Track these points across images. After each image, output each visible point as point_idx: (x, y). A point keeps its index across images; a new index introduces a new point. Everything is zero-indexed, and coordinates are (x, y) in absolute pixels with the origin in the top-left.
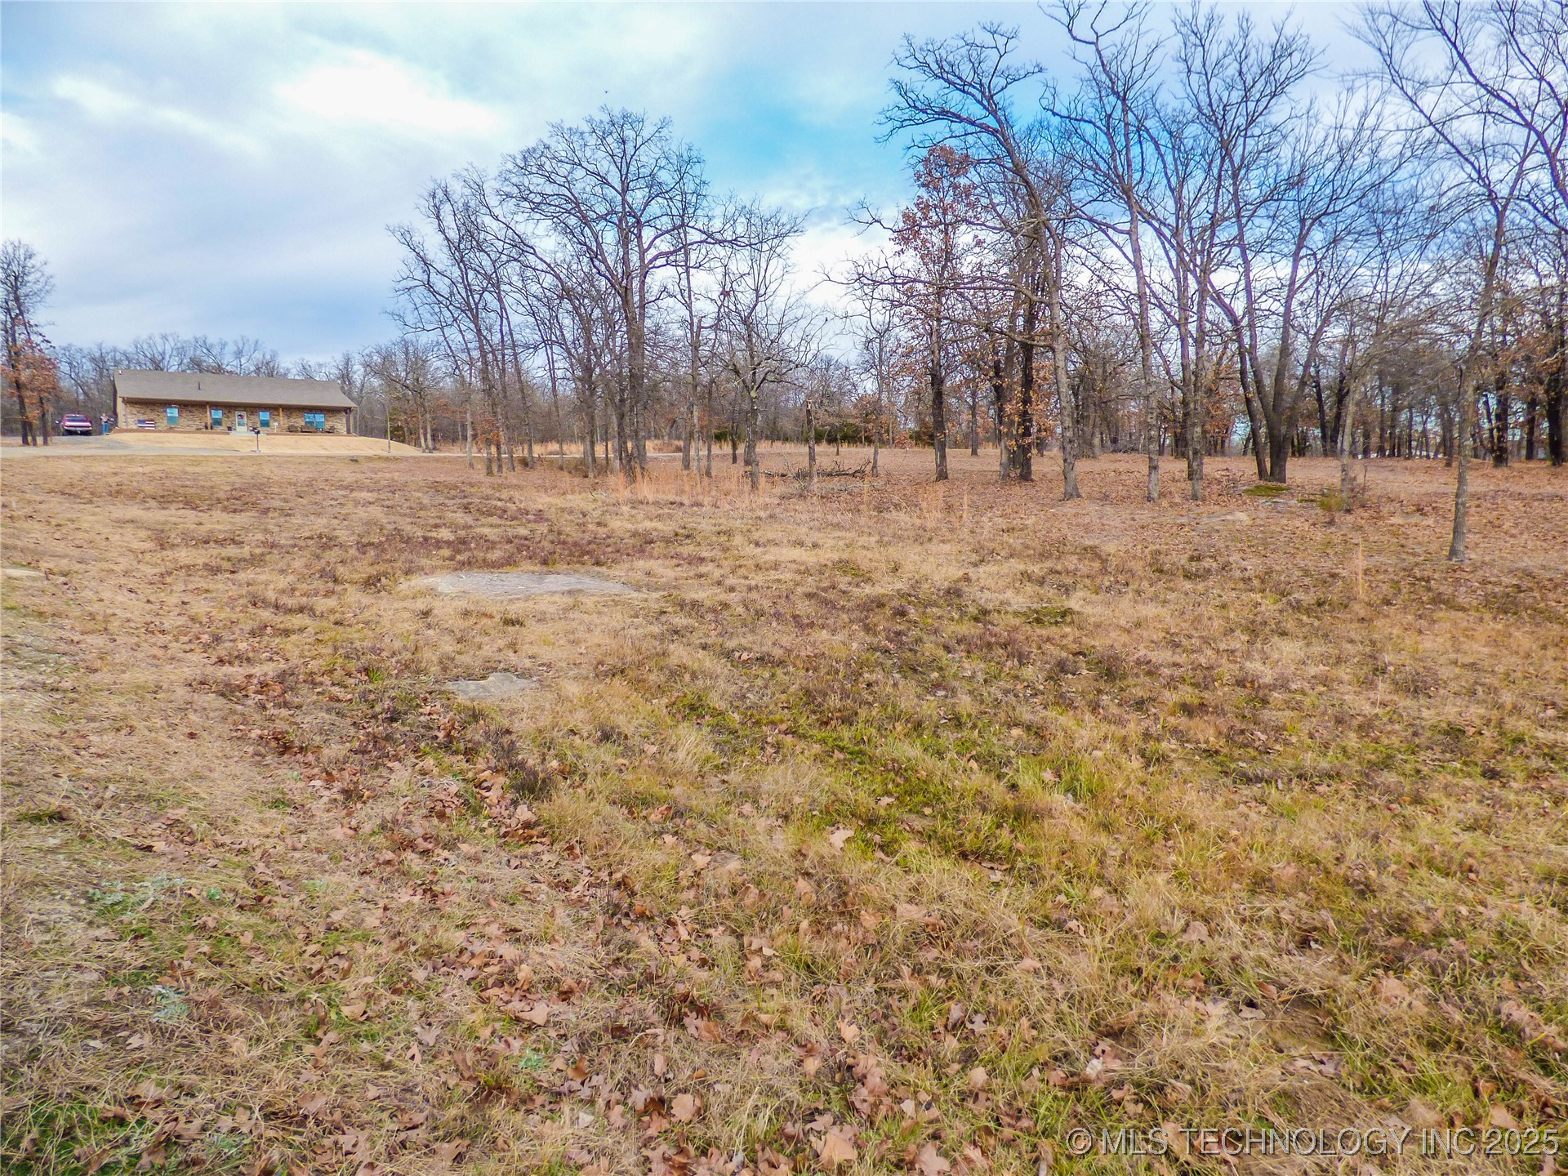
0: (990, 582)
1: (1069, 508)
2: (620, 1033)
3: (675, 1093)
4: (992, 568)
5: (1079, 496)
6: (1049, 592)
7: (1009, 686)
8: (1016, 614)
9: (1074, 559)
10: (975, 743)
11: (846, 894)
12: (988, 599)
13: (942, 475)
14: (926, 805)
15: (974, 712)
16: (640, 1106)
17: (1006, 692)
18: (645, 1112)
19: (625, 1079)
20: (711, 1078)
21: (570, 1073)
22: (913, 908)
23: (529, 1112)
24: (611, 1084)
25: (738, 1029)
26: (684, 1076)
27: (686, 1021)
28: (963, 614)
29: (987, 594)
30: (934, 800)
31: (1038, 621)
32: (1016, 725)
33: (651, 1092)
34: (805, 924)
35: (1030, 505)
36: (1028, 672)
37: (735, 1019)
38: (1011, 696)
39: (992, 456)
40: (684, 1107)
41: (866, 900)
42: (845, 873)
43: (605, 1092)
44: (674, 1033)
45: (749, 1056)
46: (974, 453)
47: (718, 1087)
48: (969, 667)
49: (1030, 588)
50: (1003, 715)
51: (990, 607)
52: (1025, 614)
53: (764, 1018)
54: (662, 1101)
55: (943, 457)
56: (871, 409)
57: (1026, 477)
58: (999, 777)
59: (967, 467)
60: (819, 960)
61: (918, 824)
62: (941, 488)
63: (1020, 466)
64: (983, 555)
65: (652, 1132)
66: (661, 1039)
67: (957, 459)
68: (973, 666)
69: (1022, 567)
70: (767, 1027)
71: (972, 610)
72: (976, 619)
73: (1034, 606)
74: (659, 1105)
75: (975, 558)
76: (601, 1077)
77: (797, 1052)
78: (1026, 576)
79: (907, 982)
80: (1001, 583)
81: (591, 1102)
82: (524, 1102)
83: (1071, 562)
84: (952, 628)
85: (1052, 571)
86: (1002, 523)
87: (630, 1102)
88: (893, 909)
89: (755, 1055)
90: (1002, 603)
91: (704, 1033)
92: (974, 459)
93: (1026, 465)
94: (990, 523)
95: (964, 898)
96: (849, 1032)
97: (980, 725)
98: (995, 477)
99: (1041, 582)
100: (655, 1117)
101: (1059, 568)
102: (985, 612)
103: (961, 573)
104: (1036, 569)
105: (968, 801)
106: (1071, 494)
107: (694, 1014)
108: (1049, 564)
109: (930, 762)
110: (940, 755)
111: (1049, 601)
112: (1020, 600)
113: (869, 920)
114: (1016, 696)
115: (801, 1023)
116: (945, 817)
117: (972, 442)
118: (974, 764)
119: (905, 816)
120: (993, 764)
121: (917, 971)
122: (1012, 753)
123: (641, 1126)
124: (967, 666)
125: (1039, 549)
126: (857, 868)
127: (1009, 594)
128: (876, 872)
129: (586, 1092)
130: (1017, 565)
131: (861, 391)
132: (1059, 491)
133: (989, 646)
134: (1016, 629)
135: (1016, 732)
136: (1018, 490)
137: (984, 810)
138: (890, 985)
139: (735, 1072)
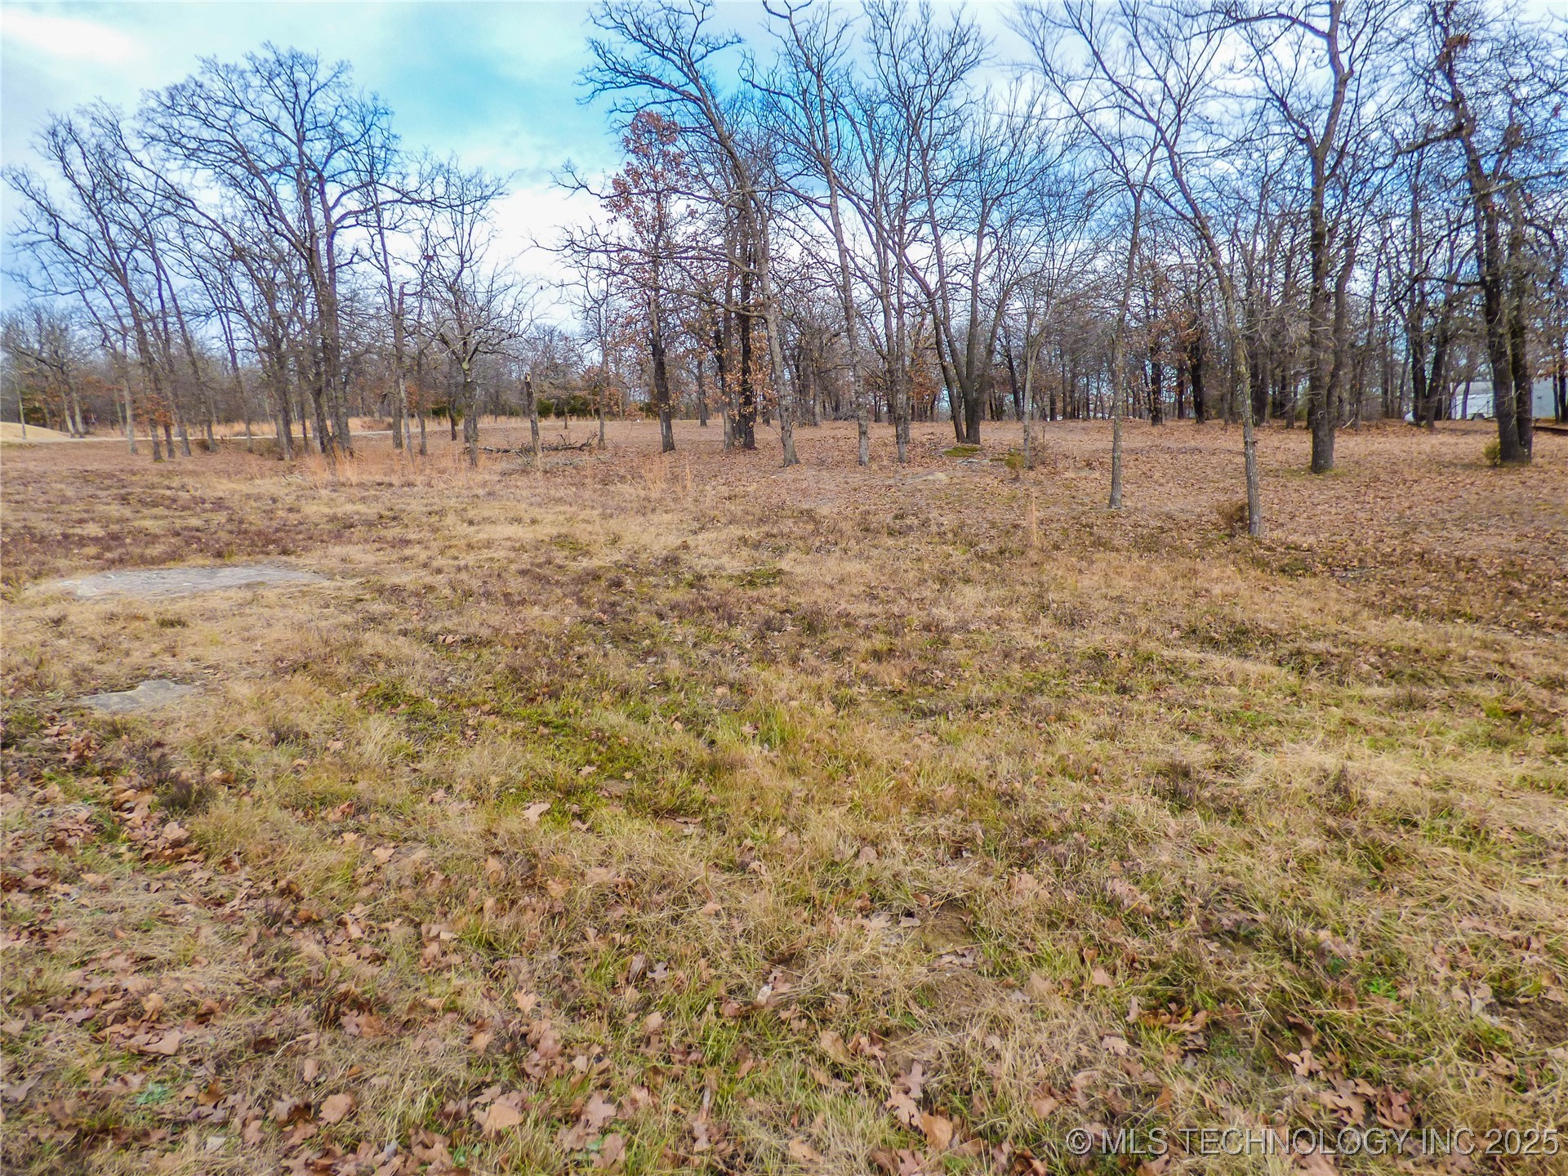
0: (707, 549)
1: (789, 474)
2: (263, 1046)
3: (326, 1096)
4: (711, 535)
5: (797, 462)
6: (765, 555)
7: (717, 648)
8: (731, 578)
9: (790, 523)
10: (681, 705)
11: (535, 866)
12: (703, 565)
13: (669, 446)
14: (626, 769)
15: (682, 675)
16: (284, 1116)
17: (713, 653)
18: (289, 1122)
19: (268, 1092)
20: (368, 1073)
21: (202, 1098)
22: (603, 870)
23: (143, 1148)
24: (250, 1100)
25: (404, 1018)
26: (338, 1075)
27: (344, 1020)
28: (678, 581)
29: (705, 560)
30: (634, 763)
31: (751, 583)
32: (721, 684)
33: (297, 1101)
34: (490, 903)
35: (753, 472)
36: (737, 633)
37: (400, 1009)
38: (719, 657)
39: (719, 426)
40: (334, 1109)
41: (553, 870)
42: (536, 846)
43: (242, 1111)
44: (328, 1035)
45: (412, 1044)
46: (703, 423)
47: (374, 1081)
48: (680, 632)
49: (745, 552)
50: (709, 676)
51: (705, 572)
52: (739, 577)
53: (432, 1002)
54: (308, 1107)
55: (669, 427)
56: (598, 381)
57: (749, 445)
58: (699, 735)
59: (695, 437)
60: (502, 937)
61: (617, 788)
62: (667, 458)
63: (742, 434)
64: (704, 522)
65: (296, 1140)
66: (313, 1043)
67: (683, 429)
68: (684, 631)
69: (740, 532)
70: (434, 1011)
71: (689, 577)
72: (691, 586)
73: (748, 569)
74: (304, 1112)
75: (695, 525)
76: (239, 1096)
77: (466, 1029)
78: (744, 540)
79: (593, 941)
80: (719, 550)
81: (225, 1124)
82: (136, 1139)
83: (787, 525)
84: (665, 597)
85: (769, 535)
86: (725, 491)
87: (271, 1115)
88: (583, 875)
89: (419, 1042)
90: (717, 568)
91: (365, 1029)
92: (704, 429)
93: (750, 434)
94: (713, 491)
95: (652, 854)
96: (526, 1002)
97: (687, 686)
98: (721, 446)
99: (757, 546)
100: (300, 1125)
101: (775, 531)
102: (700, 578)
103: (679, 542)
104: (753, 534)
105: (666, 762)
106: (791, 461)
107: (355, 1012)
108: (765, 528)
109: (632, 726)
110: (644, 719)
111: (763, 563)
112: (734, 565)
113: (556, 889)
114: (723, 656)
115: (474, 1002)
116: (644, 779)
117: (702, 413)
118: (678, 726)
119: (604, 783)
120: (694, 723)
121: (603, 931)
122: (715, 711)
123: (282, 1136)
124: (678, 631)
125: (758, 513)
126: (546, 840)
127: (725, 559)
128: (566, 841)
129: (219, 1115)
130: (736, 531)
131: (587, 363)
132: (780, 460)
133: (701, 610)
134: (728, 592)
135: (720, 691)
136: (742, 460)
137: (682, 768)
138: (576, 948)
139: (395, 1061)
